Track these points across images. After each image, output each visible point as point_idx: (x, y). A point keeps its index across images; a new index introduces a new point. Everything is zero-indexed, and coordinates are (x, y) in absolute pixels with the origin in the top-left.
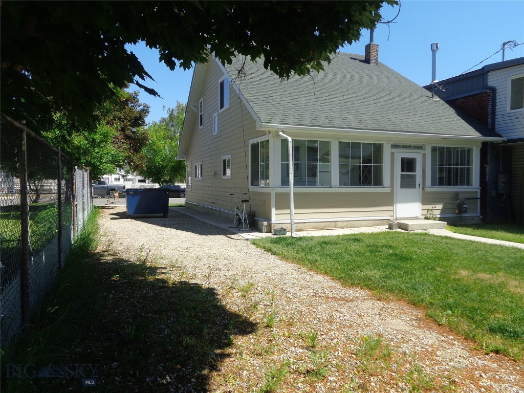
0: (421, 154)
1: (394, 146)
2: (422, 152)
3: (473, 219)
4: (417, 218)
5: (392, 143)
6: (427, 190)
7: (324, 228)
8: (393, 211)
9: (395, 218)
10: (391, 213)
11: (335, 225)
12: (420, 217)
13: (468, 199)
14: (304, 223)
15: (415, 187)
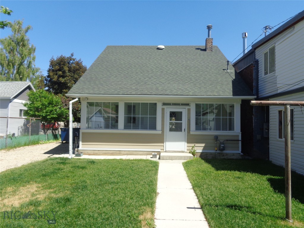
0: (187, 109)
1: (164, 104)
2: (187, 107)
3: (234, 155)
4: (183, 152)
5: (162, 102)
6: (192, 133)
7: (112, 154)
8: (164, 146)
9: (165, 151)
10: (162, 148)
11: (119, 153)
12: (186, 151)
13: (227, 140)
14: (99, 150)
15: (181, 131)
